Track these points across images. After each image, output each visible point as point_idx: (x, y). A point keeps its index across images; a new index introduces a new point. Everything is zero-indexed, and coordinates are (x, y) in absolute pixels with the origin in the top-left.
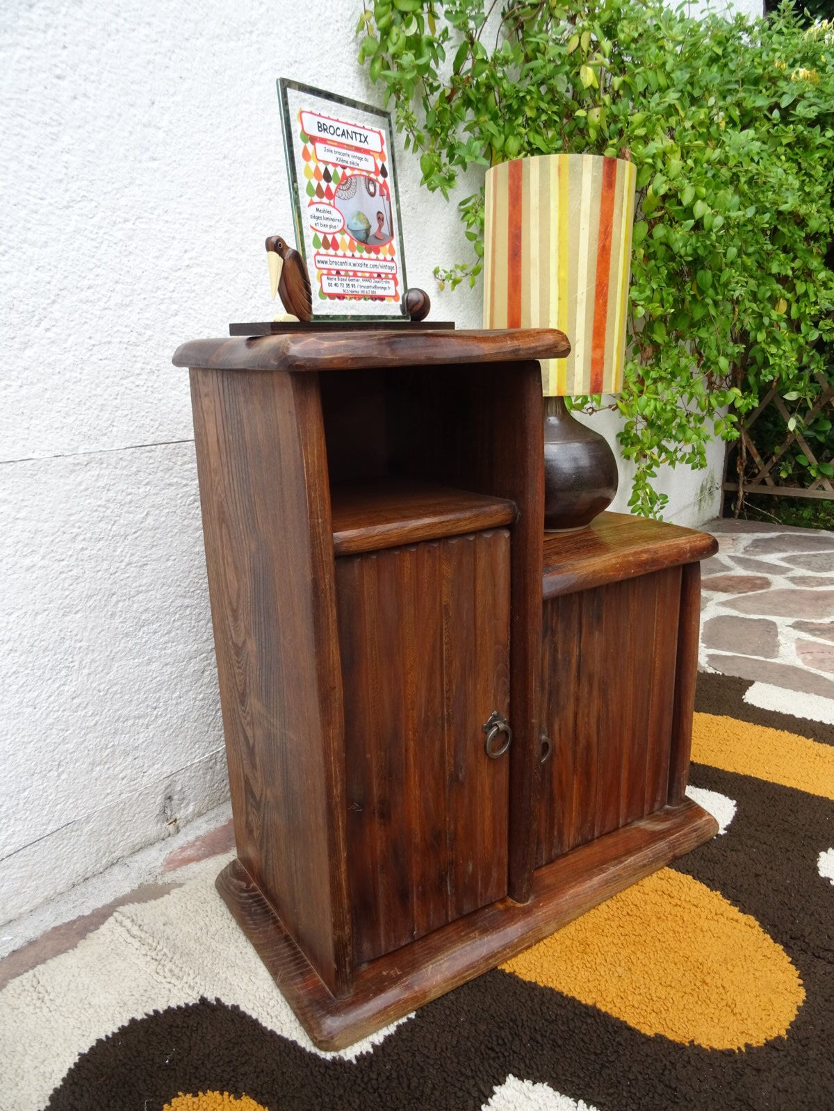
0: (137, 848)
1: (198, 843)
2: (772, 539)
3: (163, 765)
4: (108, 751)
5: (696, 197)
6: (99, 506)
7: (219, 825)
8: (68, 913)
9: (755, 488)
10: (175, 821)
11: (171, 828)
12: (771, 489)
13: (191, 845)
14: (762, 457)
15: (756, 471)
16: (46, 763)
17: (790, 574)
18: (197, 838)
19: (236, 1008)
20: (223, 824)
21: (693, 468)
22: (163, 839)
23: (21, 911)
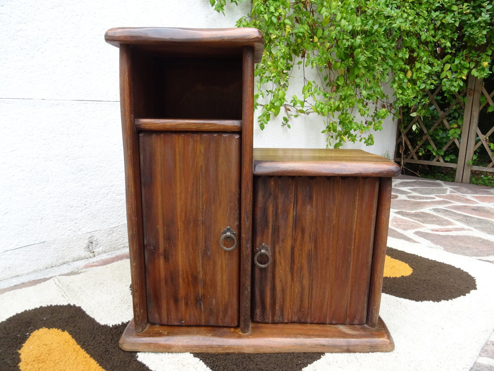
0: (76, 259)
1: (100, 261)
2: (411, 182)
3: (88, 228)
4: (63, 218)
5: (342, 18)
6: (62, 121)
7: (112, 257)
8: (40, 276)
9: (408, 161)
10: (94, 252)
11: (91, 255)
12: (416, 161)
13: (97, 262)
14: (412, 146)
15: (410, 153)
16: (36, 217)
17: (409, 195)
18: (101, 260)
19: (80, 307)
20: (114, 257)
21: (367, 145)
22: (87, 258)
23: (24, 272)
